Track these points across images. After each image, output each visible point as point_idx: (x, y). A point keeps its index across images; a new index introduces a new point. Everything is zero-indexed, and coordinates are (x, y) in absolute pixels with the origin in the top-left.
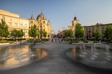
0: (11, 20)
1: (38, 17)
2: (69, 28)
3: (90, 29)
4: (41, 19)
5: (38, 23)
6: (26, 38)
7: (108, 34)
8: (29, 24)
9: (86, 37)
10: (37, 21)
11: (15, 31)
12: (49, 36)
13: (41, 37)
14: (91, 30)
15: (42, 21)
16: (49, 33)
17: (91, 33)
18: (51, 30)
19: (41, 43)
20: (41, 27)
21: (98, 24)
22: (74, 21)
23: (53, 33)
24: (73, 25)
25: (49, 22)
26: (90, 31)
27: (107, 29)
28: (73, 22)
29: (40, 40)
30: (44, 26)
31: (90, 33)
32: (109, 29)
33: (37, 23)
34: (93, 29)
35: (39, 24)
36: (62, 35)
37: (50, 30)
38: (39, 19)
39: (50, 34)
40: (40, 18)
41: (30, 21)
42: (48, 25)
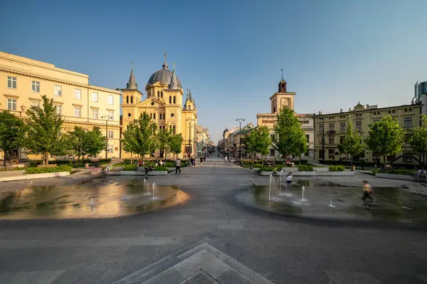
0: (60, 93)
1: (152, 81)
2: (261, 119)
3: (331, 125)
4: (160, 89)
5: (153, 104)
6: (110, 156)
7: (378, 144)
8: (122, 106)
9: (318, 153)
10: (149, 95)
11: (78, 132)
12: (188, 150)
13: (161, 155)
14: (337, 128)
15: (166, 95)
16: (190, 141)
17: (337, 140)
18: (195, 128)
19: (166, 172)
20: (162, 116)
21: (359, 105)
22: (279, 97)
23: (202, 138)
24: (274, 110)
25: (189, 98)
26: (332, 133)
27: (375, 128)
28: (273, 99)
29: (161, 163)
30: (172, 115)
31: (331, 141)
32: (380, 125)
33: (149, 104)
34: (343, 125)
35: (156, 105)
36: (235, 145)
37: (193, 130)
38: (156, 90)
39: (192, 143)
40: (157, 84)
41: (125, 95)
42: (185, 109)
